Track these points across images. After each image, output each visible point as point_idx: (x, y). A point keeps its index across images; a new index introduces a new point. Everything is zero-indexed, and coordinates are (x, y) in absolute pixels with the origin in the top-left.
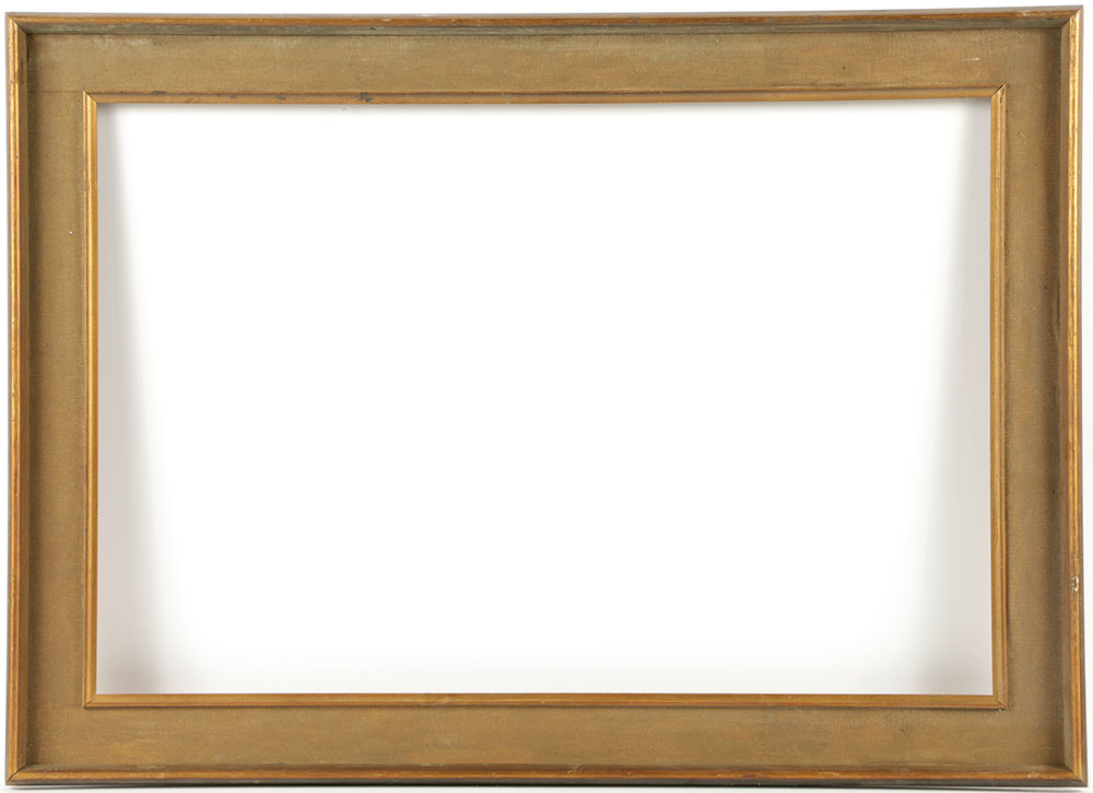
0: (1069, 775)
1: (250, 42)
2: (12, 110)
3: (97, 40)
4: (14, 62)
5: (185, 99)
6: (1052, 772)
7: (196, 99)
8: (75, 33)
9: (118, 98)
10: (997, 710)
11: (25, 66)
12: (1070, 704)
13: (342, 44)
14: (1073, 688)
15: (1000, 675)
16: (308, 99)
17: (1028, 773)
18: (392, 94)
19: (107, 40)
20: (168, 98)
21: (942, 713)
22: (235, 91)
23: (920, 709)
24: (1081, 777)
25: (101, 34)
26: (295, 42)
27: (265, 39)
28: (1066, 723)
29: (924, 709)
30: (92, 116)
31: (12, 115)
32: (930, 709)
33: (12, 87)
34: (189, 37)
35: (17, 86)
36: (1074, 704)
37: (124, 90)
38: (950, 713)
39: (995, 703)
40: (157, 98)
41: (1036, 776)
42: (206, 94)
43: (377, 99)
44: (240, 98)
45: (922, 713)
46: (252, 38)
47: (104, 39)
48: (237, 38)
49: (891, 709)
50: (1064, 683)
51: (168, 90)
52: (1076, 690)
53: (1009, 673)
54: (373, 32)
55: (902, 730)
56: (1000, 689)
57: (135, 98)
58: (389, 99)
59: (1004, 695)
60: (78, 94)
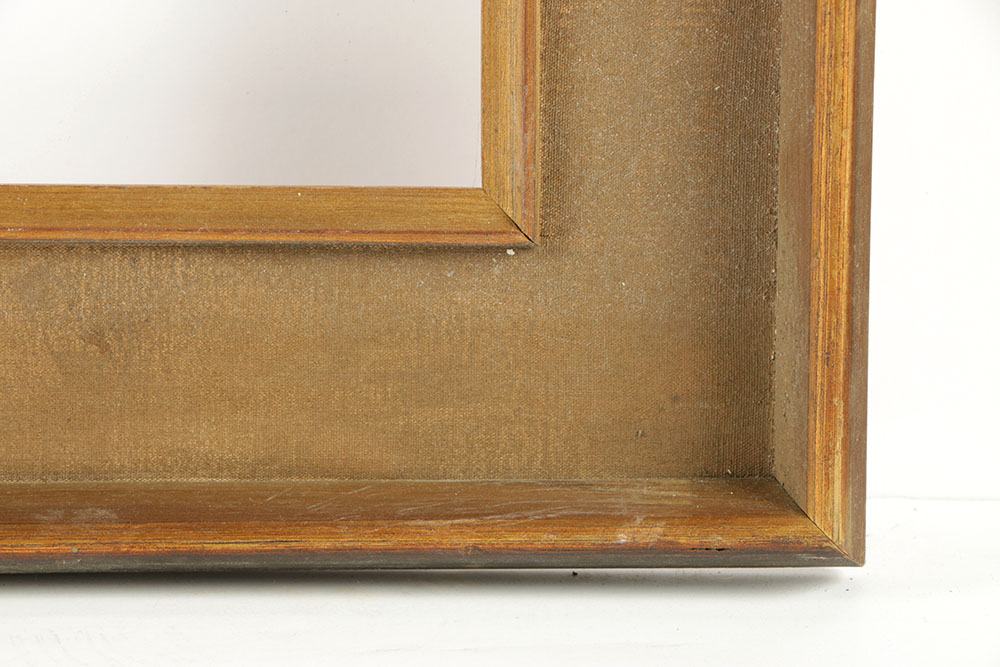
0: (790, 530)
6: (720, 516)
10: (502, 249)
12: (805, 230)
14: (821, 157)
15: (513, 106)
17: (619, 520)
21: (264, 267)
23: (172, 247)
24: (839, 537)
28: (784, 304)
29: (189, 249)
32: (218, 249)
36: (821, 228)
38: (301, 269)
39: (487, 221)
41: (652, 534)
45: (179, 265)
49: (47, 248)
50: (783, 130)
52: (832, 169)
53: (550, 94)
55: (96, 337)
56: (513, 166)
59: (527, 190)
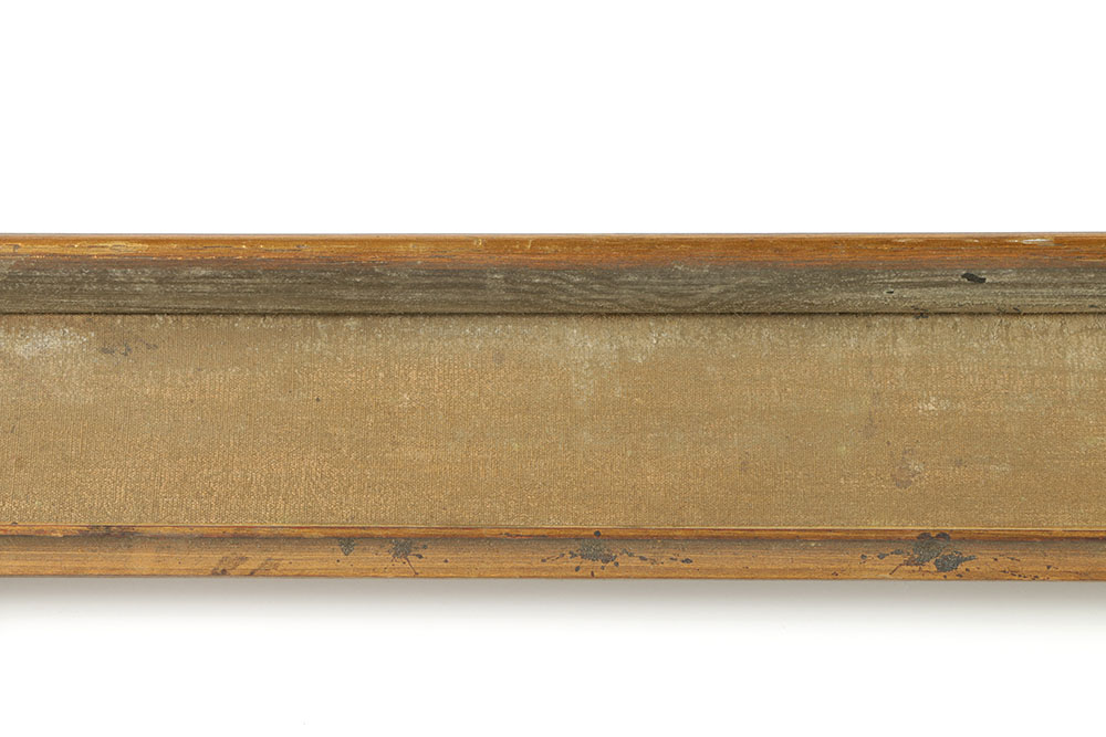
1: (474, 341)
5: (213, 558)
7: (255, 559)
13: (838, 346)
16: (705, 558)
18: (1049, 540)
20: (142, 558)
22: (414, 522)
26: (651, 340)
27: (532, 328)
34: (241, 324)
40: (100, 558)
42: (295, 539)
43: (985, 558)
44: (433, 557)
46: (481, 327)
48: (426, 328)
51: (147, 524)
54: (972, 296)
58: (1028, 560)
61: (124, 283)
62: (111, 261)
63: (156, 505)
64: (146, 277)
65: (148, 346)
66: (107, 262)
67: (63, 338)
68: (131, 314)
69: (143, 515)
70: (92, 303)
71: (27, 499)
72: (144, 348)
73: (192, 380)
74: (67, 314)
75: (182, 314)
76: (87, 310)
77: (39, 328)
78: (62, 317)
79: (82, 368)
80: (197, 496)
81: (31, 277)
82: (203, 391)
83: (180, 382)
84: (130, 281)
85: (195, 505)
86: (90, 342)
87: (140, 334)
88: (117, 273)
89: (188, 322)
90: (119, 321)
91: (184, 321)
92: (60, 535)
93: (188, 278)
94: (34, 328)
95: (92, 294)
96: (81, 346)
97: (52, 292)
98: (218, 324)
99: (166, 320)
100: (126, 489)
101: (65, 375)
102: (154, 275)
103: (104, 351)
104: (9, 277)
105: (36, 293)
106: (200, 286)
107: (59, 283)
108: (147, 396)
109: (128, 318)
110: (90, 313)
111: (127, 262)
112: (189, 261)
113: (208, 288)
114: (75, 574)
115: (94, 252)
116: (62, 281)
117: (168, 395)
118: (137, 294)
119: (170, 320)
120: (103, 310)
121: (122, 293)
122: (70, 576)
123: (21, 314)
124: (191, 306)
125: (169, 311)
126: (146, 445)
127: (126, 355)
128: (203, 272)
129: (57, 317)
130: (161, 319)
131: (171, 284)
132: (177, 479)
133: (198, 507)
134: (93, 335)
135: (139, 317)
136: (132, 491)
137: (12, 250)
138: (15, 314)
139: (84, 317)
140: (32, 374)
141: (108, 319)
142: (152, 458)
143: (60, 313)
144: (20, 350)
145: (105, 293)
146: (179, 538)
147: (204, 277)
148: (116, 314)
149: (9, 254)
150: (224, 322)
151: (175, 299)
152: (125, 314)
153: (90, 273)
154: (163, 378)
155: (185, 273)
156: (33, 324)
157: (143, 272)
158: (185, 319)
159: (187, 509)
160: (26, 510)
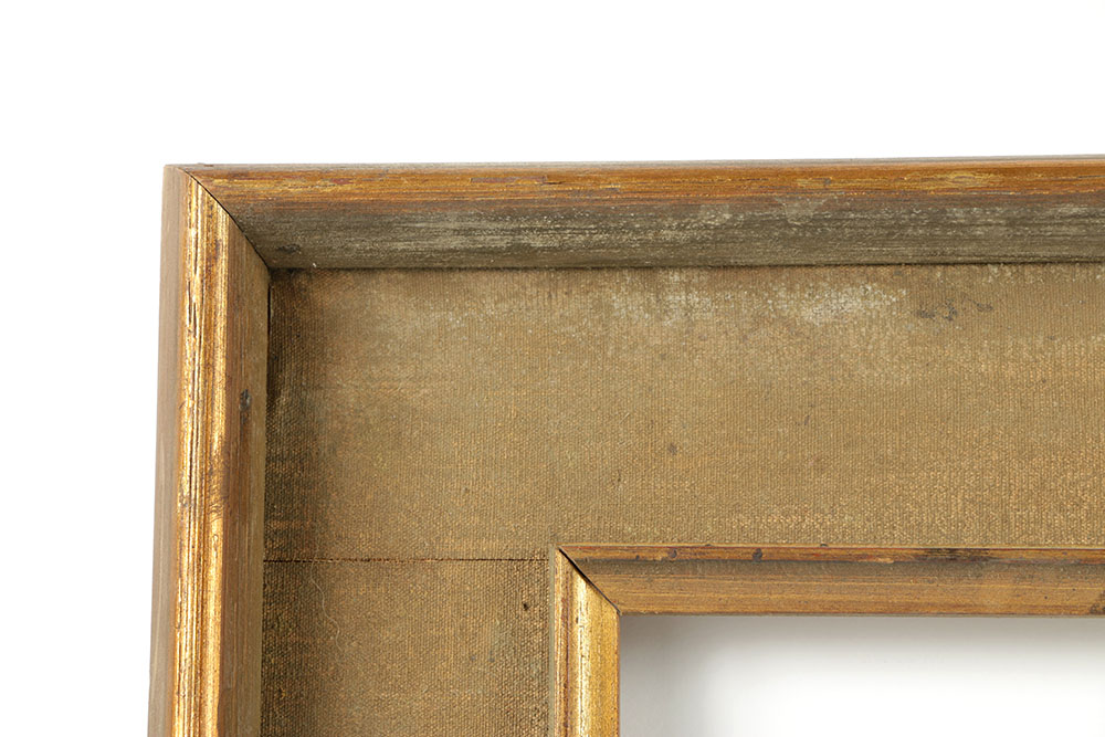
2: (186, 656)
3: (624, 299)
4: (207, 402)
5: (1090, 591)
8: (517, 261)
9: (732, 588)
11: (258, 431)
19: (676, 299)
20: (995, 589)
25: (646, 266)
30: (599, 686)
31: (185, 680)
33: (191, 533)
35: (216, 526)
37: (765, 543)
47: (659, 291)
57: (819, 588)
60: (524, 567)
61: (962, 225)
62: (953, 198)
63: (1005, 520)
64: (995, 218)
65: (980, 308)
66: (947, 199)
67: (865, 297)
68: (954, 264)
69: (989, 534)
70: (909, 252)
71: (833, 513)
72: (974, 311)
73: (1042, 353)
74: (868, 265)
75: (1024, 263)
76: (900, 259)
77: (832, 285)
78: (862, 269)
79: (893, 338)
80: (1061, 509)
81: (841, 220)
82: (1058, 368)
83: (1025, 355)
84: (973, 223)
85: (1059, 519)
86: (900, 302)
87: (967, 290)
88: (959, 214)
89: (1032, 273)
90: (939, 275)
91: (1027, 272)
92: (889, 561)
93: (1052, 218)
94: (825, 285)
95: (915, 241)
96: (889, 308)
97: (861, 238)
98: (1073, 276)
99: (1003, 272)
100: (963, 499)
101: (870, 347)
102: (1007, 215)
103: (920, 314)
104: (813, 220)
105: (839, 240)
106: (1064, 228)
107: (875, 227)
108: (982, 374)
109: (950, 270)
110: (900, 264)
111: (975, 198)
112: (1059, 197)
113: (1074, 230)
114: (907, 610)
115: (930, 187)
116: (881, 224)
117: (1010, 372)
118: (975, 239)
119: (1008, 272)
120: (920, 259)
121: (955, 238)
122: (899, 614)
123: (806, 266)
124: (1041, 254)
125: (1007, 260)
126: (986, 441)
127: (951, 319)
128: (1075, 210)
129: (855, 269)
130: (996, 270)
131: (1026, 225)
132: (1031, 487)
133: (1064, 523)
134: (904, 292)
135: (966, 268)
136: (972, 501)
137: (821, 186)
138: (799, 266)
139: (893, 269)
140: (827, 347)
141: (924, 272)
142: (995, 457)
143: (859, 265)
144: (808, 314)
145: (932, 239)
146: (1048, 564)
147: (1075, 216)
148: (935, 264)
149: (818, 191)
150: (1081, 274)
151: (1023, 246)
152: (947, 264)
153: (921, 214)
154: (1003, 350)
155: (1050, 212)
156: (824, 279)
157: (994, 212)
158: (1028, 270)
159: (1049, 526)
160: (833, 526)
